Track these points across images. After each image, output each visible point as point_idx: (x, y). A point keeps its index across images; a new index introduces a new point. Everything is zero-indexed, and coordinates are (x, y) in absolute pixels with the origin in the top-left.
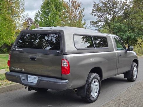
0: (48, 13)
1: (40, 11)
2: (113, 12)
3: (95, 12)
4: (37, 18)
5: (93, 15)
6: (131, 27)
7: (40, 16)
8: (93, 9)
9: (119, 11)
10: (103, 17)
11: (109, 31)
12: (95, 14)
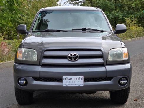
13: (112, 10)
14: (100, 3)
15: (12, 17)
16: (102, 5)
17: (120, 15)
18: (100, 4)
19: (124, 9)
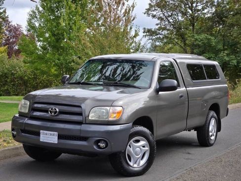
0: (57, 12)
1: (39, 6)
2: (192, 10)
3: (153, 9)
4: (33, 21)
5: (149, 15)
6: (228, 42)
7: (38, 17)
8: (150, 4)
9: (203, 9)
10: (171, 21)
11: (184, 49)
12: (154, 13)
13: (220, 51)
14: (199, 40)
15: (59, 60)
16: (203, 43)
17: (232, 60)
18: (200, 42)
19: (238, 50)
